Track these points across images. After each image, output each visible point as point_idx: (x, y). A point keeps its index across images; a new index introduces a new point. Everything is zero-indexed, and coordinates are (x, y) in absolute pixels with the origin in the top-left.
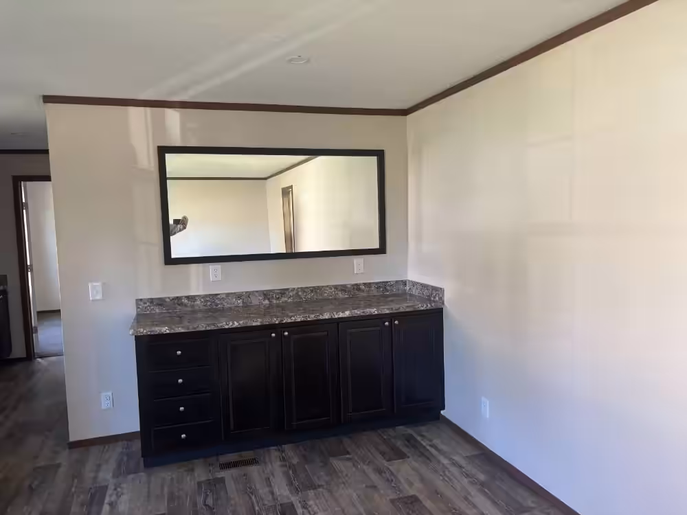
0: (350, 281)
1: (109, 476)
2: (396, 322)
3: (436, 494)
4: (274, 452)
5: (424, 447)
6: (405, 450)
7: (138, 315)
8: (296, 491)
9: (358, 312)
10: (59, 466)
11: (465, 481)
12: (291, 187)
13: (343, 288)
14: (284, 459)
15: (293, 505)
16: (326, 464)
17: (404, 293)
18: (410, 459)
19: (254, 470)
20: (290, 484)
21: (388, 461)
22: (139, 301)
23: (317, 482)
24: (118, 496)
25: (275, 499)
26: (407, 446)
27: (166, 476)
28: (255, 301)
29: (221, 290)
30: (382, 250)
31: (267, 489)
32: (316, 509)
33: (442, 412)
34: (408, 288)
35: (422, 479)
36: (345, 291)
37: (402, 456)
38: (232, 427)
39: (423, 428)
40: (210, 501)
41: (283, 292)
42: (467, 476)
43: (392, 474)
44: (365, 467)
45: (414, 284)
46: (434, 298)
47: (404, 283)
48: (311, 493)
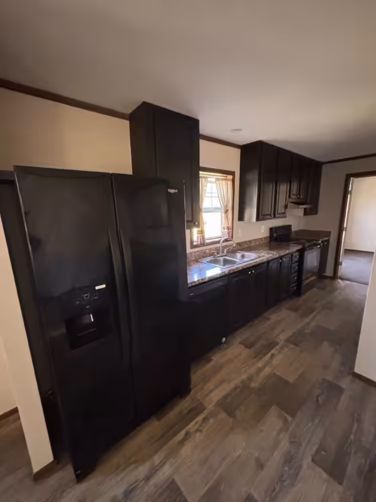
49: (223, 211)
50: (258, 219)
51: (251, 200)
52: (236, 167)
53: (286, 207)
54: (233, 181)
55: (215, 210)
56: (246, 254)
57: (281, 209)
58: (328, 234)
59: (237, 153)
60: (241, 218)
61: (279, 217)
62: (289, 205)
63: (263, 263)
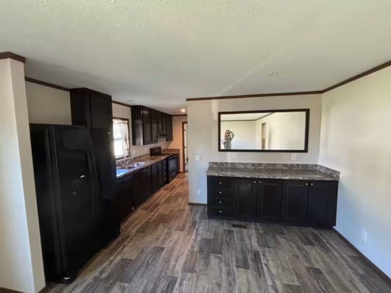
0: (289, 163)
1: (197, 218)
2: (312, 184)
3: (331, 272)
4: (253, 226)
5: (324, 243)
6: (313, 241)
7: (209, 167)
8: (260, 246)
9: (293, 177)
10: (184, 210)
11: (350, 270)
12: (265, 123)
13: (286, 165)
14: (256, 229)
15: (259, 253)
16: (274, 237)
17: (316, 170)
18: (316, 247)
19: (245, 231)
20: (258, 241)
21: (305, 245)
22: (210, 163)
23: (270, 245)
24: (199, 227)
25: (252, 247)
26: (315, 240)
27: (214, 223)
28: (248, 167)
29: (237, 161)
30: (306, 151)
31: (249, 242)
32: (269, 258)
33: (334, 227)
34: (318, 168)
35: (323, 261)
36: (286, 166)
37: (311, 244)
38: (237, 212)
39: (323, 232)
40: (227, 239)
41: (260, 164)
42: (351, 268)
43: (306, 252)
44: (292, 244)
45: (321, 167)
46: (334, 175)
47: (316, 166)
48: (267, 249)
49: (124, 140)
50: (144, 144)
51: (139, 134)
52: (129, 116)
53: (157, 137)
54: (128, 124)
55: (119, 139)
56: (139, 163)
57: (155, 139)
58: (179, 150)
59: (129, 109)
60: (134, 144)
61: (154, 143)
62: (159, 136)
63: (149, 166)
